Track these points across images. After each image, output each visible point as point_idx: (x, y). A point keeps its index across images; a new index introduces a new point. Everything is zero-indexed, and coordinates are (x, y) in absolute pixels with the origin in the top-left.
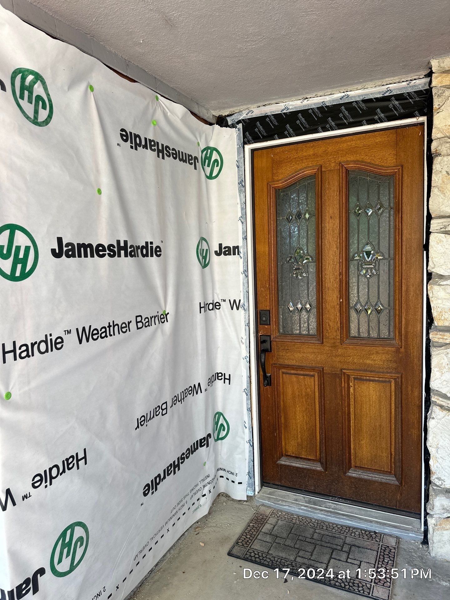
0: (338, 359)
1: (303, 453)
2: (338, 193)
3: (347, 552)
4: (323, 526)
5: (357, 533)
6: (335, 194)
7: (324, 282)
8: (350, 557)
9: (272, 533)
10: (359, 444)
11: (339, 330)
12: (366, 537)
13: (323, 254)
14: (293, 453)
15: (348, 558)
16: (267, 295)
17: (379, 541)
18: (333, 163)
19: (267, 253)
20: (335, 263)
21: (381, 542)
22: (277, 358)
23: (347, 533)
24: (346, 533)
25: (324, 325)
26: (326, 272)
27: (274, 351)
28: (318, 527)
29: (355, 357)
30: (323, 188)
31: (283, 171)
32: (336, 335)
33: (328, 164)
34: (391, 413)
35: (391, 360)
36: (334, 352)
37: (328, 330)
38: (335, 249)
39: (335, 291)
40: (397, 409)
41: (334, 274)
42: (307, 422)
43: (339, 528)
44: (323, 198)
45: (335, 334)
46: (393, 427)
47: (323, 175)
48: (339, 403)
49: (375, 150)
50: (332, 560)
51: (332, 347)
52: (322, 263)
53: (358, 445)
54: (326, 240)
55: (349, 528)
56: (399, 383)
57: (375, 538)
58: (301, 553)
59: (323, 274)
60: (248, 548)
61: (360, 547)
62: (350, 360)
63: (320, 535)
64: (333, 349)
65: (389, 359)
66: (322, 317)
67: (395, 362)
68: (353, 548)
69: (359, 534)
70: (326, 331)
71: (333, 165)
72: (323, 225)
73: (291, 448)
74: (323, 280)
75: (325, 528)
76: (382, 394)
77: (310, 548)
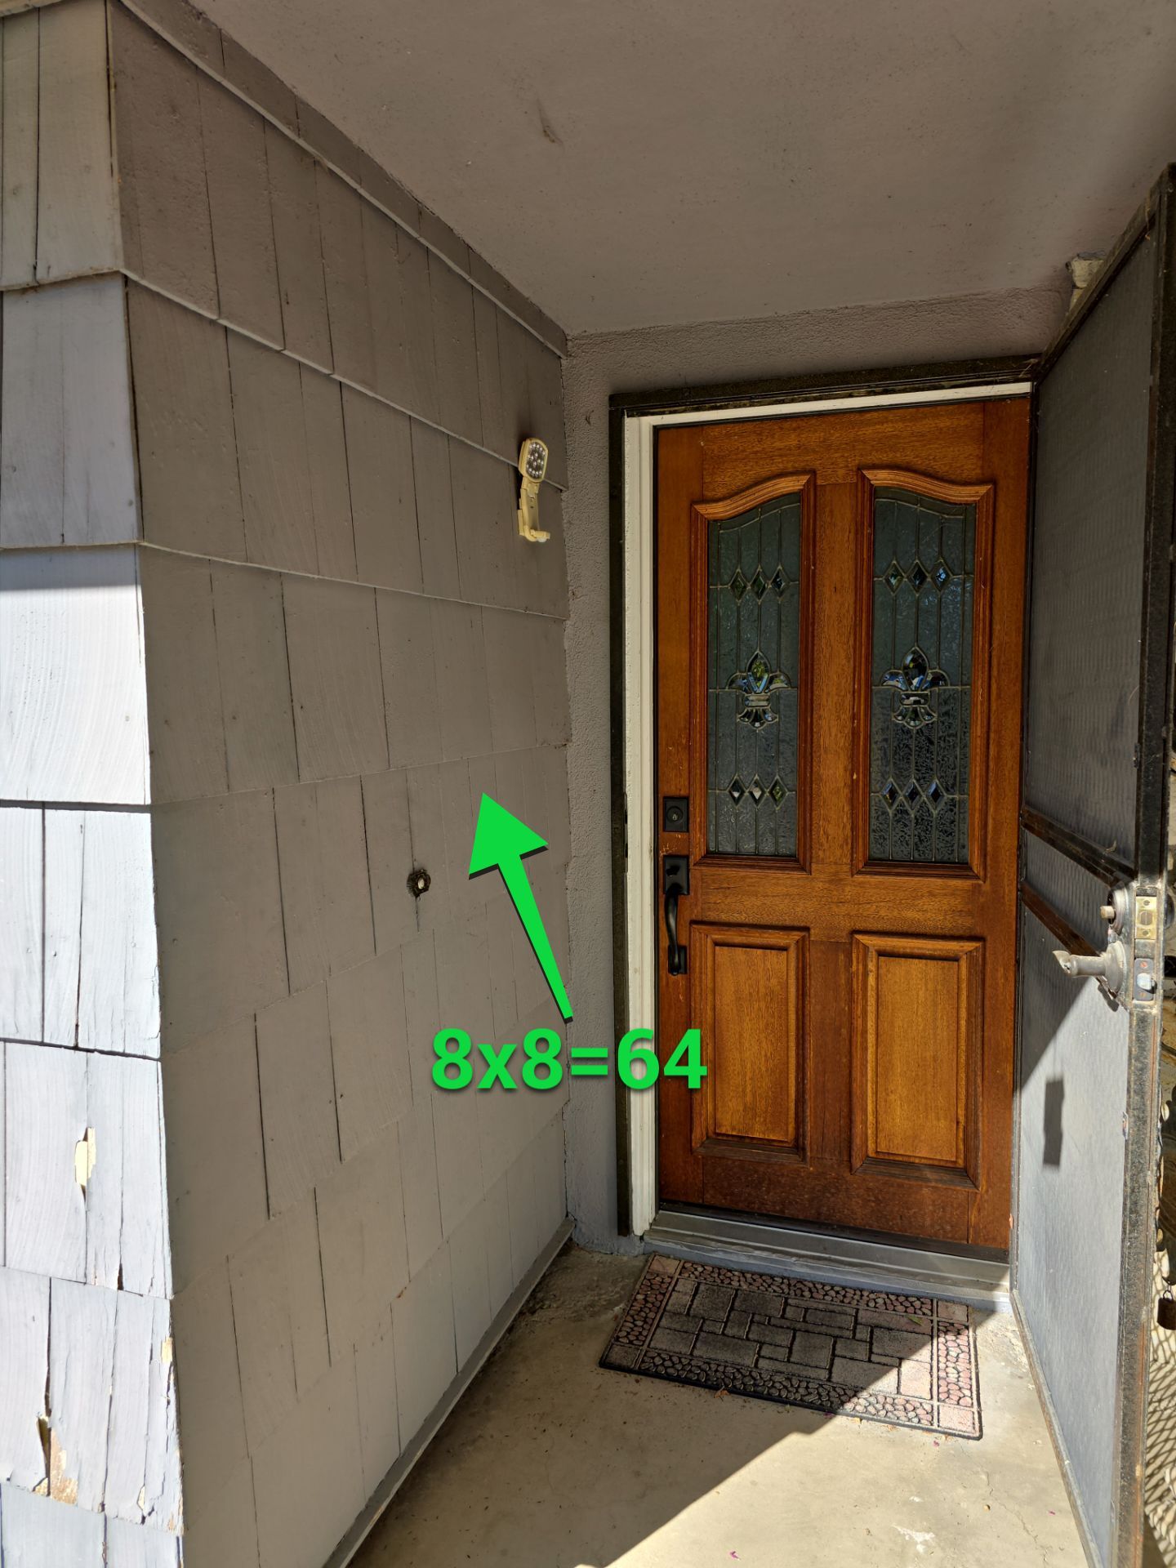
0: (843, 909)
1: (757, 1127)
2: (852, 536)
3: (866, 1342)
4: (803, 1291)
5: (880, 1301)
6: (846, 538)
7: (815, 736)
8: (875, 1350)
9: (692, 1312)
10: (886, 1101)
11: (847, 844)
12: (900, 1308)
13: (816, 671)
14: (733, 1129)
15: (871, 1352)
16: (681, 763)
17: (929, 1313)
18: (842, 468)
19: (684, 664)
20: (843, 693)
21: (935, 1315)
22: (702, 909)
23: (858, 1301)
24: (855, 1302)
25: (813, 833)
26: (821, 712)
27: (696, 894)
28: (792, 1292)
29: (882, 904)
30: (818, 523)
31: (726, 479)
32: (841, 856)
33: (830, 470)
34: (958, 1029)
35: (961, 911)
36: (835, 893)
37: (822, 845)
38: (844, 661)
39: (842, 755)
40: (973, 1020)
41: (839, 718)
42: (769, 1054)
43: (837, 1293)
44: (818, 544)
45: (838, 853)
46: (963, 1059)
47: (818, 493)
48: (844, 1009)
49: (936, 446)
50: (837, 1361)
51: (831, 882)
52: (812, 692)
53: (883, 1103)
54: (824, 641)
55: (861, 1291)
56: (977, 960)
57: (921, 1307)
58: (766, 1351)
59: (815, 716)
60: (645, 1347)
61: (891, 1329)
62: (872, 910)
63: (799, 1310)
64: (832, 887)
65: (956, 908)
66: (811, 814)
67: (970, 913)
68: (877, 1332)
69: (885, 1303)
70: (818, 846)
71: (841, 472)
72: (816, 606)
73: (729, 1117)
74: (815, 730)
75: (807, 1293)
76: (939, 987)
77: (784, 1338)
